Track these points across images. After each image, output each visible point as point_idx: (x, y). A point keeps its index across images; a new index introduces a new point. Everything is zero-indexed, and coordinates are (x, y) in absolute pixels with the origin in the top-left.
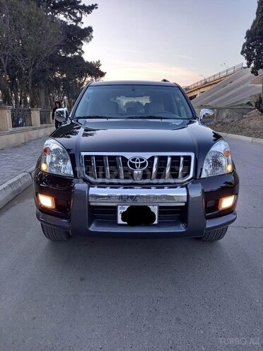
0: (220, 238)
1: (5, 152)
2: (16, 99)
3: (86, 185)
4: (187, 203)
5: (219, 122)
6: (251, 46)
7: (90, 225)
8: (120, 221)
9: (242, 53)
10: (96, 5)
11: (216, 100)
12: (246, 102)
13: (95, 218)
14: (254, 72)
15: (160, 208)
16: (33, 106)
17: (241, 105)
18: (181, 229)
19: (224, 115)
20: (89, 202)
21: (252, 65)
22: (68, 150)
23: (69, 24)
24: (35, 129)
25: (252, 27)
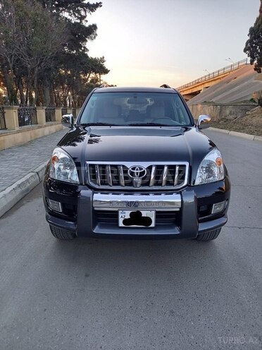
0: (214, 238)
1: (12, 152)
2: (22, 95)
3: (90, 192)
4: (181, 209)
5: (222, 119)
6: (254, 43)
7: (94, 227)
8: (121, 224)
9: (245, 51)
10: (100, 3)
11: (220, 96)
12: (249, 98)
13: (99, 221)
14: (257, 69)
15: (157, 212)
16: (38, 105)
17: (245, 101)
18: (176, 231)
19: (228, 112)
20: (93, 207)
21: (256, 62)
22: (74, 159)
23: (73, 22)
24: (41, 127)
25: (255, 24)
